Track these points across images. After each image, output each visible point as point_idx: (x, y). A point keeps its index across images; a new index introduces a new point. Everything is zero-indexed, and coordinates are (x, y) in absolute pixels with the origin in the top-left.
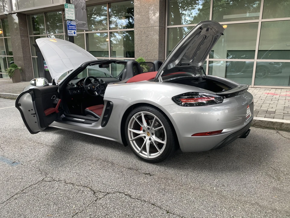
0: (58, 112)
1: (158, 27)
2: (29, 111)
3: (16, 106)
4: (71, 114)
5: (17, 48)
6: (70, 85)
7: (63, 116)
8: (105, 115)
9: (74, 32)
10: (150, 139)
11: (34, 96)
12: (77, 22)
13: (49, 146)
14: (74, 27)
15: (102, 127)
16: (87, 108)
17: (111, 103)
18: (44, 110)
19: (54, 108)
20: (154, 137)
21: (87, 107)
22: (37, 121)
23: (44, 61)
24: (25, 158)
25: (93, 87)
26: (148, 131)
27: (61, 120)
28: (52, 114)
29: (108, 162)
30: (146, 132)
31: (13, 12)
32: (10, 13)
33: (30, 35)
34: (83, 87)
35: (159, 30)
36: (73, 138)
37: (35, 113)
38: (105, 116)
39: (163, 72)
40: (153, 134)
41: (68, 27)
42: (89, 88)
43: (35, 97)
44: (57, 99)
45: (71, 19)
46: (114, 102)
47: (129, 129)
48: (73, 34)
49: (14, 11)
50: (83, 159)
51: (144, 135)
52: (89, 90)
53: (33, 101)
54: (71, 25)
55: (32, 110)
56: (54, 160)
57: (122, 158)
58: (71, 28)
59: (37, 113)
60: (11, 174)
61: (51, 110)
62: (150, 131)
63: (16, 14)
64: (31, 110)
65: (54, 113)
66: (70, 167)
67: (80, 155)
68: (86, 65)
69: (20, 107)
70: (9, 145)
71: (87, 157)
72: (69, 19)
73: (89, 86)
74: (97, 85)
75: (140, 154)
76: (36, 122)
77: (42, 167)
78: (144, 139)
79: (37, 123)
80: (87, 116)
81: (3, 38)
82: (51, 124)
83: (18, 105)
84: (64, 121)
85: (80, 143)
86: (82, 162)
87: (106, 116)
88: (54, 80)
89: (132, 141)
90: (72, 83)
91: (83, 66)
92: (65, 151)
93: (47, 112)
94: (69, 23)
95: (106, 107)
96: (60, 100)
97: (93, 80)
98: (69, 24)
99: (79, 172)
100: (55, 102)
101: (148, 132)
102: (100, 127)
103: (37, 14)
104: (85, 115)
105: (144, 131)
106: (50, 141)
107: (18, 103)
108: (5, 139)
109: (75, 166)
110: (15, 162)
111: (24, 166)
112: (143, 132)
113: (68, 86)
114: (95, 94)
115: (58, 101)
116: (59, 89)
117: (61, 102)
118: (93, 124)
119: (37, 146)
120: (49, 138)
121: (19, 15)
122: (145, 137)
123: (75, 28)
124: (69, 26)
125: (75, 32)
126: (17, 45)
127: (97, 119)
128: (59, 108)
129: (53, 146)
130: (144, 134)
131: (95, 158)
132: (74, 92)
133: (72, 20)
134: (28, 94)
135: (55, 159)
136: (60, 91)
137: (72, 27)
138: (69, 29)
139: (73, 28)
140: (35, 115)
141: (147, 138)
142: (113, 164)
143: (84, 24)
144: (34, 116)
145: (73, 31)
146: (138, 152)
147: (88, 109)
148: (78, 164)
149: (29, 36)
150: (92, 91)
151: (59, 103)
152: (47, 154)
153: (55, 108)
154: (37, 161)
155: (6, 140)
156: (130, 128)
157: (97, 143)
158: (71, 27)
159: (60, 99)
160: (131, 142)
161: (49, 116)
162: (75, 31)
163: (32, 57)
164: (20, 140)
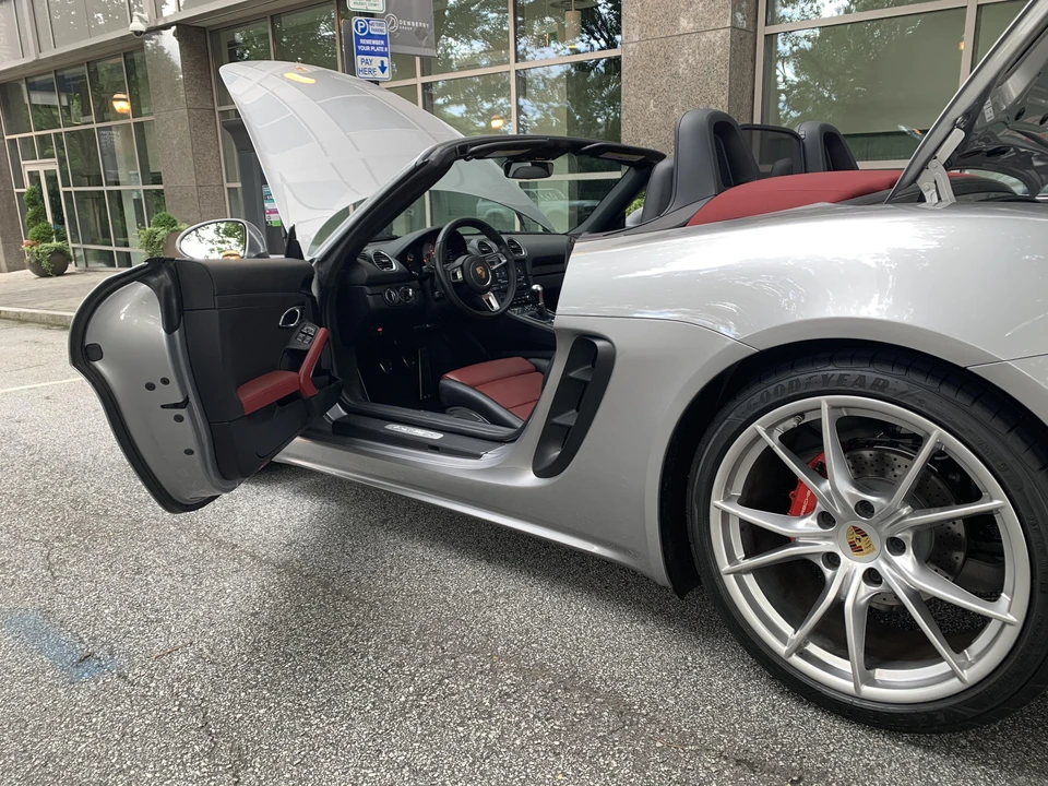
0: (310, 391)
1: (729, 31)
2: (150, 387)
3: (75, 361)
4: (375, 400)
5: (176, 154)
6: (370, 261)
7: (337, 412)
8: (556, 409)
9: (382, 62)
10: (872, 576)
11: (174, 301)
12: (392, 24)
13: (266, 562)
14: (383, 42)
15: (539, 474)
16: (449, 376)
17: (599, 343)
18: (238, 387)
19: (293, 374)
20: (906, 561)
21: (447, 372)
22: (193, 447)
23: (265, 189)
24: (142, 633)
25: (479, 270)
26: (862, 522)
27: (330, 429)
28: (282, 402)
29: (589, 692)
30: (843, 530)
31: (161, 23)
32: (153, 25)
33: (220, 105)
34: (431, 275)
35: (732, 43)
36: (384, 522)
37: (180, 400)
38: (555, 420)
39: (958, 136)
40: (896, 546)
41: (358, 43)
42: (459, 276)
43: (181, 310)
44: (310, 329)
45: (372, 9)
46: (619, 337)
47: (717, 502)
48: (378, 71)
49: (165, 18)
50: (442, 658)
51: (825, 546)
52: (457, 286)
53: (169, 329)
54: (370, 36)
55: (165, 381)
56: (287, 656)
57: (670, 672)
58: (368, 48)
59: (192, 400)
60: (55, 746)
61: (279, 382)
62: (876, 526)
63: (174, 28)
64: (159, 385)
65: (292, 398)
66: (376, 713)
67: (422, 630)
68: (448, 155)
69: (99, 365)
70: (87, 549)
71: (465, 650)
72: (362, 8)
73: (461, 266)
74: (493, 263)
75: (796, 660)
76: (189, 452)
77: (224, 699)
78: (828, 573)
79: (196, 455)
80: (451, 415)
81: (132, 121)
82: (286, 449)
83: (84, 355)
84: (341, 435)
85: (420, 551)
86: (440, 683)
87: (569, 418)
88: (293, 229)
89: (738, 574)
90: (378, 255)
91: (432, 158)
92: (347, 598)
93: (255, 394)
94: (359, 27)
95: (567, 369)
96: (324, 335)
97: (473, 241)
98: (363, 30)
99: (423, 760)
100: (299, 343)
101: (858, 531)
102: (529, 479)
103: (247, 23)
104: (441, 409)
105: (826, 519)
106: (274, 536)
107: (87, 343)
108: (76, 516)
109: (403, 712)
110: (92, 654)
111: (128, 688)
112: (820, 530)
113: (359, 264)
114: (487, 306)
115: (312, 338)
116: (319, 282)
117: (326, 340)
118: (490, 457)
119: (211, 561)
120: (269, 517)
121: (185, 30)
122: (832, 560)
123: (386, 45)
124: (362, 41)
125: (386, 65)
126: (175, 142)
127: (503, 431)
128: (319, 371)
129: (285, 567)
130: (826, 538)
131: (508, 660)
132: (389, 294)
133: (372, 15)
134: (142, 289)
135: (291, 648)
136: (321, 288)
137: (375, 42)
138: (360, 53)
139: (376, 46)
140: (183, 412)
141: (853, 566)
142: (623, 711)
143: (419, 33)
144: (179, 419)
145: (377, 61)
146: (781, 649)
147: (453, 381)
148: (420, 696)
149: (218, 109)
150: (470, 292)
151: (318, 349)
152: (255, 614)
153: (296, 369)
154: (199, 657)
155: (81, 522)
156: (727, 498)
157: (506, 559)
158: (368, 42)
159: (323, 330)
160: (731, 583)
161: (266, 412)
162: (385, 59)
163: (226, 185)
164: (141, 521)
